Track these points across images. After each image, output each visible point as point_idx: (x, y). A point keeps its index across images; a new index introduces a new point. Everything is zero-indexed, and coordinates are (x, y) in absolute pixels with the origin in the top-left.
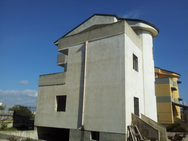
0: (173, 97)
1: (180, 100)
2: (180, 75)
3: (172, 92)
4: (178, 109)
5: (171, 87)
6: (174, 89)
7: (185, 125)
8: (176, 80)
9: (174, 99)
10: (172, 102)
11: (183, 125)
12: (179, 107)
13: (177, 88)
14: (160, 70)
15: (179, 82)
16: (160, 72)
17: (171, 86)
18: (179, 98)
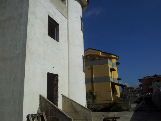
0: (113, 77)
1: (119, 79)
2: (118, 57)
3: (111, 72)
4: (118, 88)
5: (110, 68)
6: (112, 70)
7: (121, 103)
8: (114, 61)
9: (114, 79)
10: (111, 82)
11: (120, 103)
12: (118, 86)
13: (116, 68)
14: (100, 52)
15: (117, 64)
16: (100, 54)
17: (110, 66)
18: (117, 78)
